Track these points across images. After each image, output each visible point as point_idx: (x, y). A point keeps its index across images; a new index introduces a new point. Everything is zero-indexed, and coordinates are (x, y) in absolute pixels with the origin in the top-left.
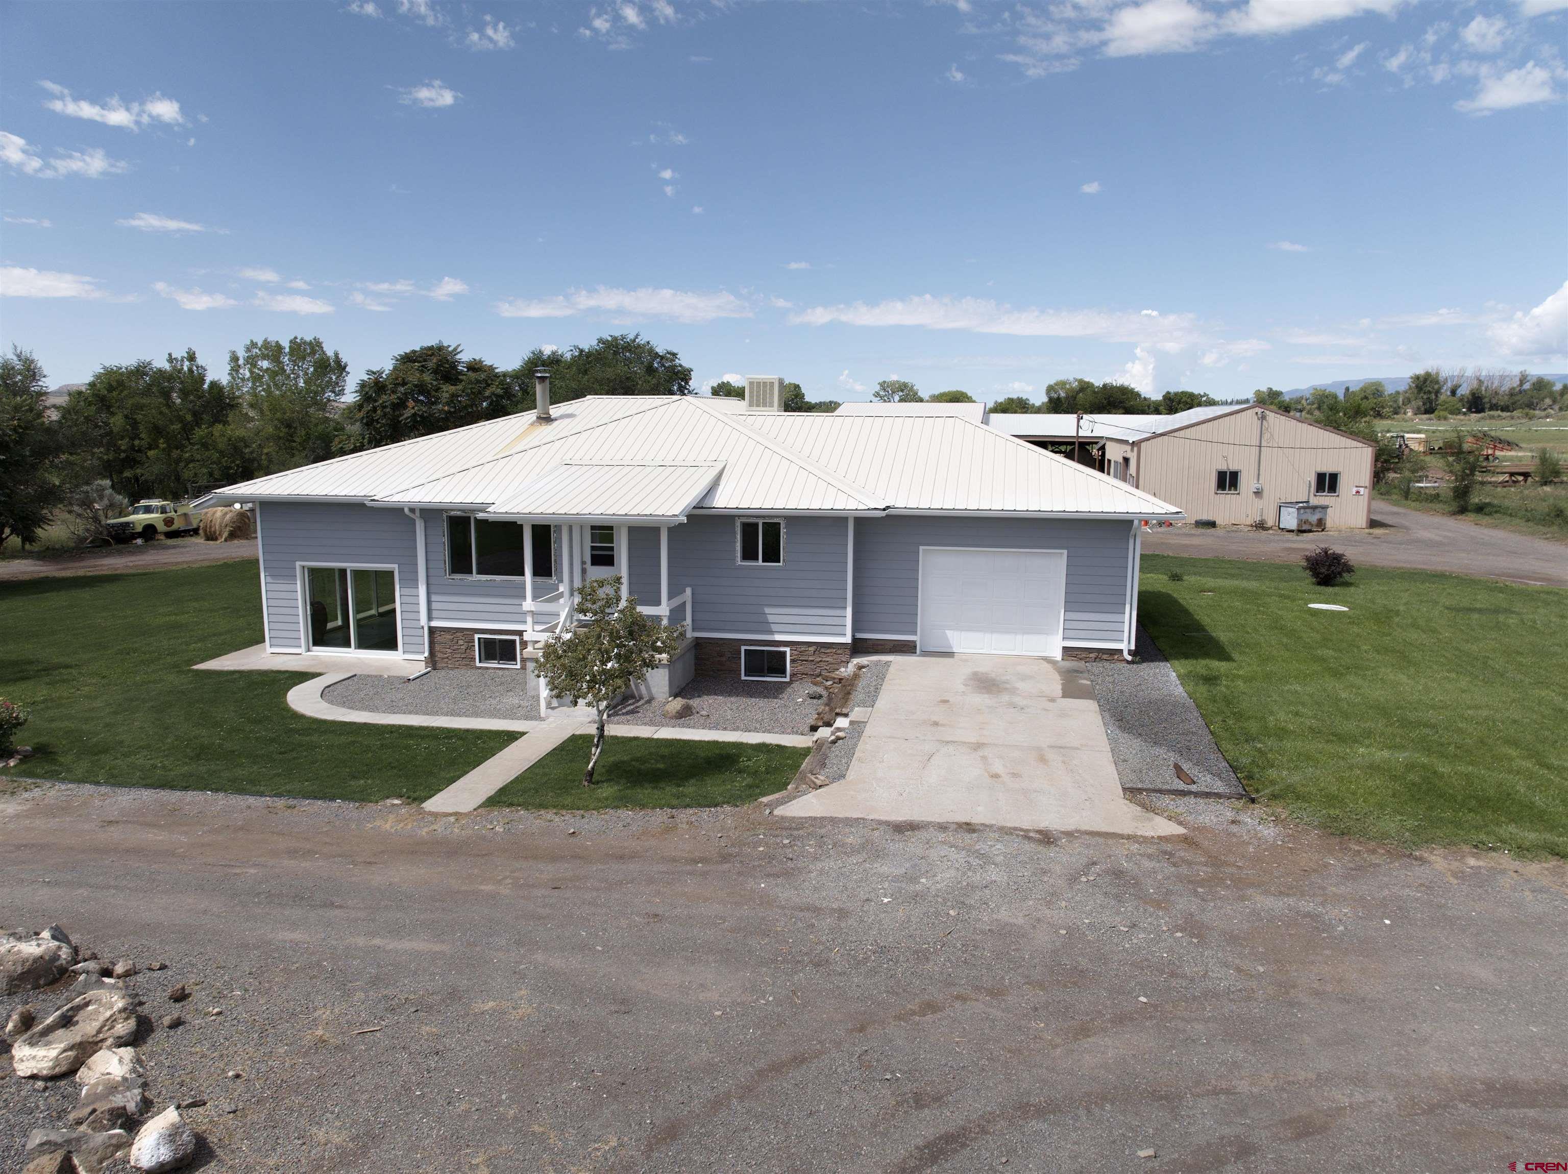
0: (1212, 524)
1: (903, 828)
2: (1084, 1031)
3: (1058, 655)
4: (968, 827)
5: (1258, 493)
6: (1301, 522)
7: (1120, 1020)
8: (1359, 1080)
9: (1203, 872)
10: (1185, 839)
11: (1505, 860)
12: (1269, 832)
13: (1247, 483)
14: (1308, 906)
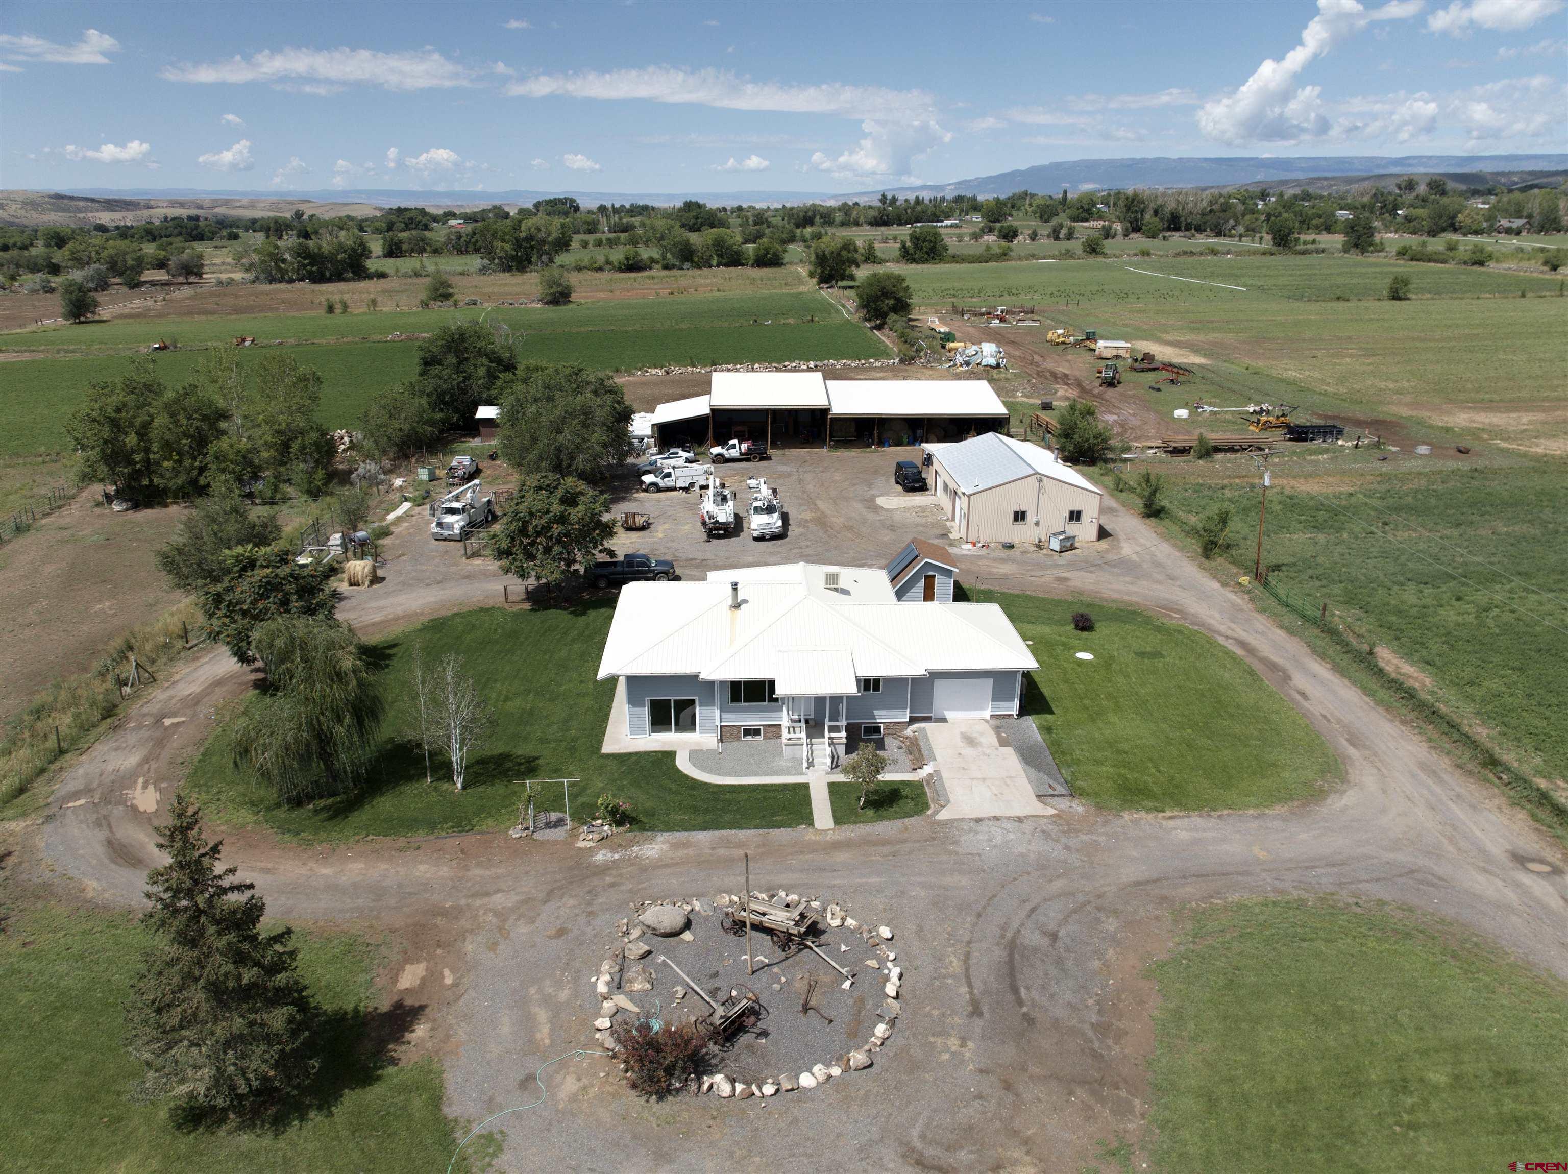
0: (1012, 547)
1: (978, 820)
2: (1051, 881)
3: (988, 718)
4: (996, 818)
5: (1037, 524)
6: (1061, 547)
7: (1058, 876)
8: (1109, 885)
9: (1066, 828)
10: (1057, 815)
11: (1143, 814)
12: (1080, 809)
13: (1031, 518)
14: (1094, 838)
